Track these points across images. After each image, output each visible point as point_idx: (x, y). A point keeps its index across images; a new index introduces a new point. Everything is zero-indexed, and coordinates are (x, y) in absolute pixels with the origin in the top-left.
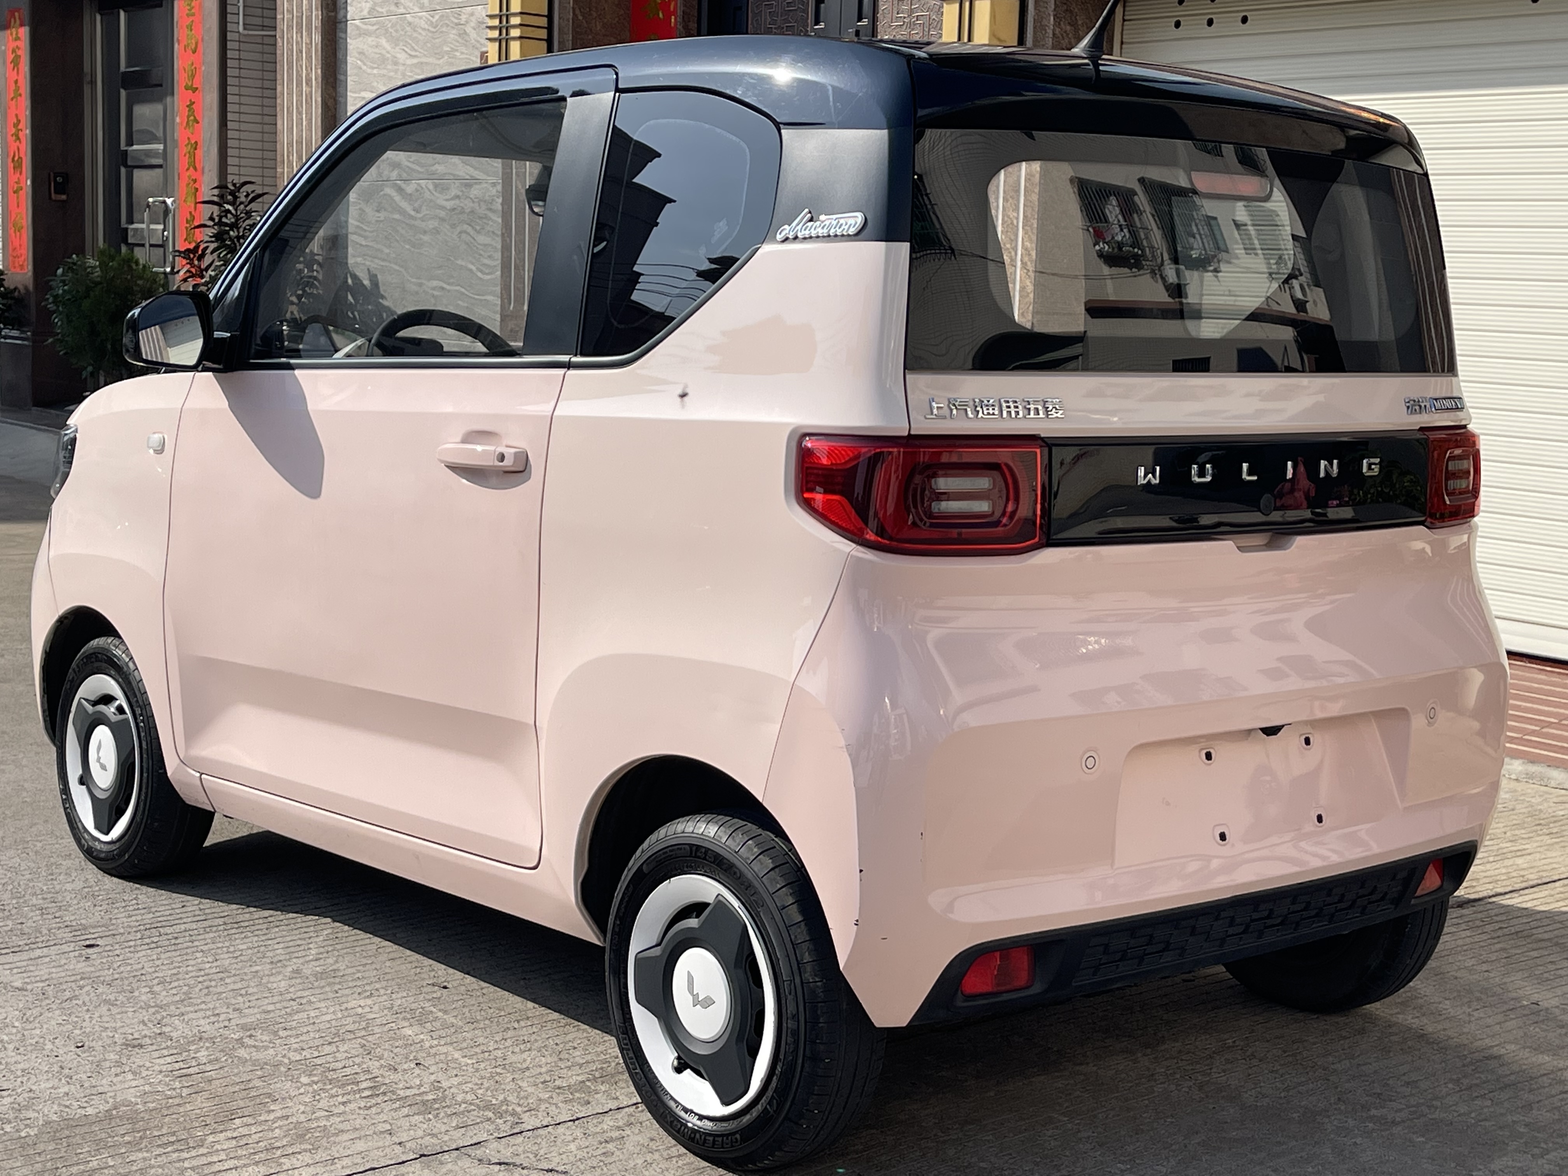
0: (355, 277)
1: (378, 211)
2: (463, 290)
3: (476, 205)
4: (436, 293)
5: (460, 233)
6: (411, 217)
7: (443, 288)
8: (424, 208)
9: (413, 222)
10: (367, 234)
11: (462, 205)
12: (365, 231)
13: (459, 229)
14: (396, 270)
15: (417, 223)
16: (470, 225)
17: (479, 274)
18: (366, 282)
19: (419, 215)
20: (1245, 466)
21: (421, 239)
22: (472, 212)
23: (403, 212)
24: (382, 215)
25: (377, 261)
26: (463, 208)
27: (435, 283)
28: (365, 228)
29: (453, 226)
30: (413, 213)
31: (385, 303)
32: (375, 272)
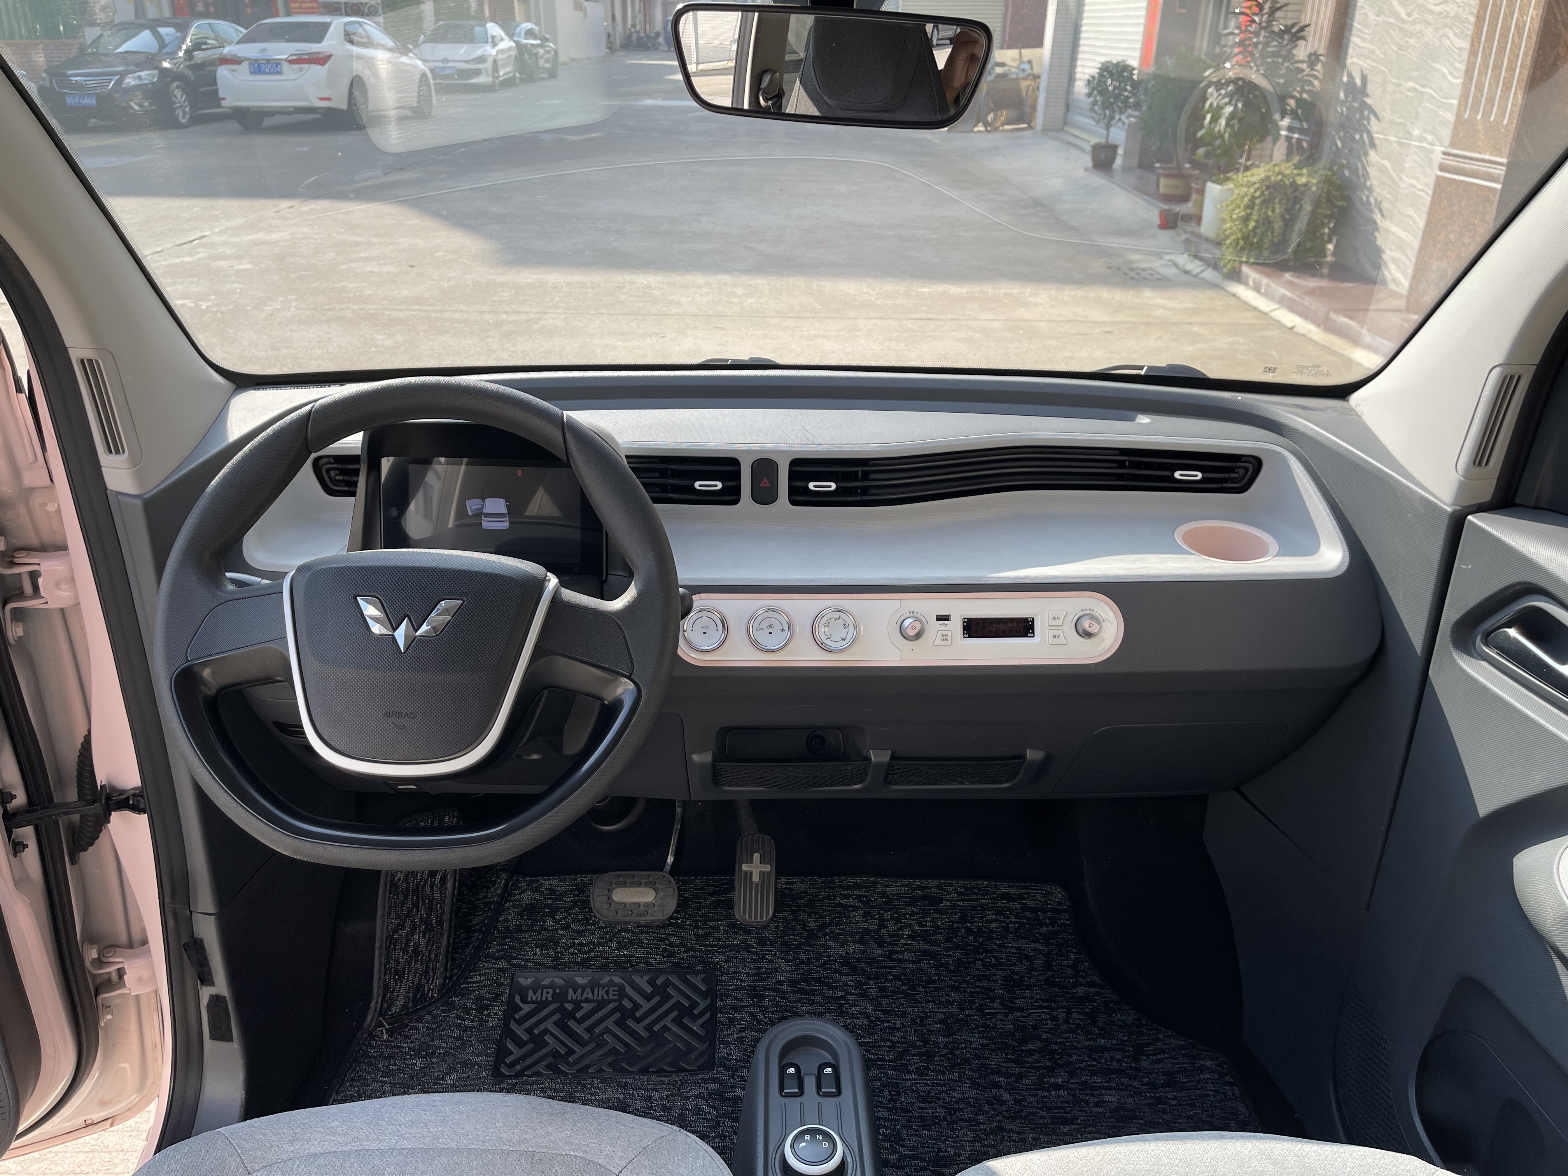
0: (1350, 76)
1: (1378, 16)
2: (1432, 93)
3: (1461, 10)
4: (1410, 94)
5: (1441, 36)
6: (1404, 21)
7: (1416, 89)
8: (1415, 12)
9: (1404, 25)
10: (1367, 36)
11: (1448, 9)
12: (1365, 33)
13: (1441, 32)
14: (1382, 71)
15: (1408, 27)
16: (1451, 28)
17: (1450, 78)
18: (1358, 81)
19: (1410, 19)
21: (1408, 41)
22: (1457, 16)
23: (1397, 16)
24: (1381, 19)
25: (1369, 62)
26: (1448, 12)
27: (1411, 84)
28: (1365, 30)
29: (1437, 30)
30: (1405, 17)
31: (1369, 101)
32: (1366, 72)
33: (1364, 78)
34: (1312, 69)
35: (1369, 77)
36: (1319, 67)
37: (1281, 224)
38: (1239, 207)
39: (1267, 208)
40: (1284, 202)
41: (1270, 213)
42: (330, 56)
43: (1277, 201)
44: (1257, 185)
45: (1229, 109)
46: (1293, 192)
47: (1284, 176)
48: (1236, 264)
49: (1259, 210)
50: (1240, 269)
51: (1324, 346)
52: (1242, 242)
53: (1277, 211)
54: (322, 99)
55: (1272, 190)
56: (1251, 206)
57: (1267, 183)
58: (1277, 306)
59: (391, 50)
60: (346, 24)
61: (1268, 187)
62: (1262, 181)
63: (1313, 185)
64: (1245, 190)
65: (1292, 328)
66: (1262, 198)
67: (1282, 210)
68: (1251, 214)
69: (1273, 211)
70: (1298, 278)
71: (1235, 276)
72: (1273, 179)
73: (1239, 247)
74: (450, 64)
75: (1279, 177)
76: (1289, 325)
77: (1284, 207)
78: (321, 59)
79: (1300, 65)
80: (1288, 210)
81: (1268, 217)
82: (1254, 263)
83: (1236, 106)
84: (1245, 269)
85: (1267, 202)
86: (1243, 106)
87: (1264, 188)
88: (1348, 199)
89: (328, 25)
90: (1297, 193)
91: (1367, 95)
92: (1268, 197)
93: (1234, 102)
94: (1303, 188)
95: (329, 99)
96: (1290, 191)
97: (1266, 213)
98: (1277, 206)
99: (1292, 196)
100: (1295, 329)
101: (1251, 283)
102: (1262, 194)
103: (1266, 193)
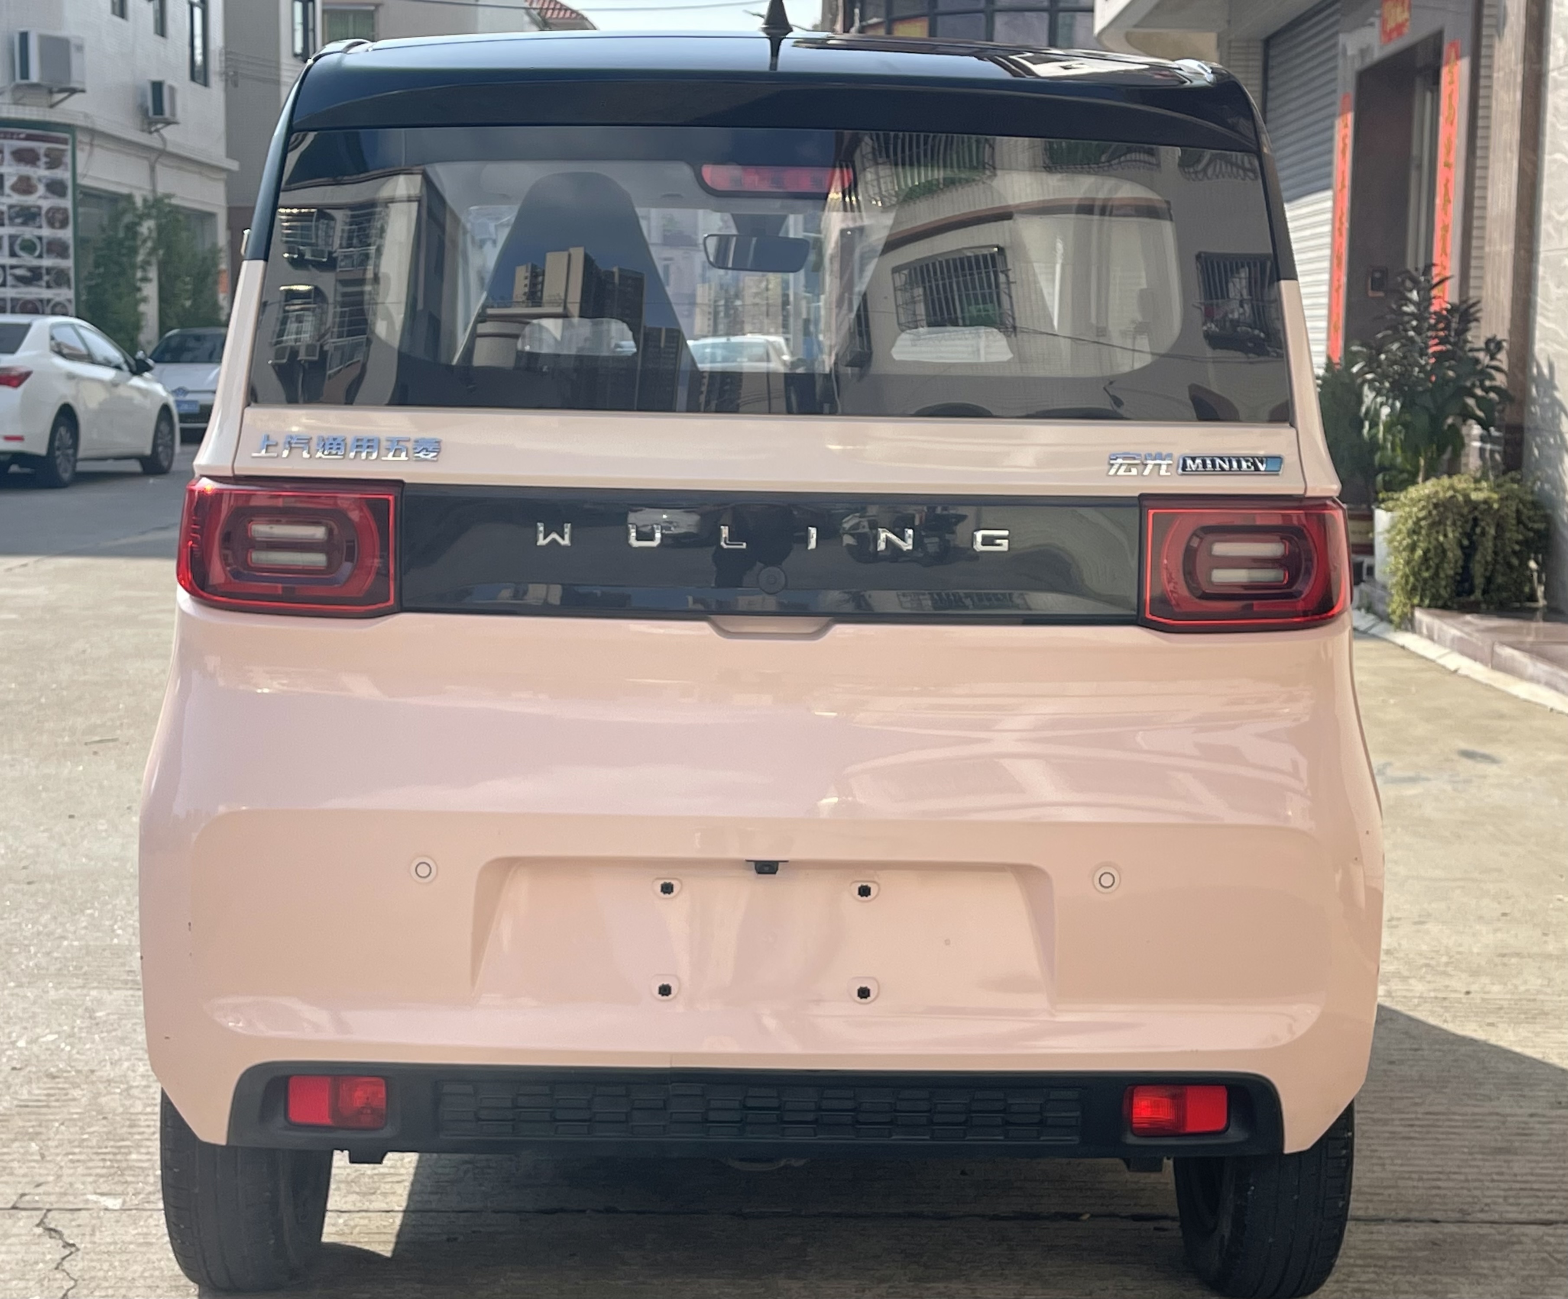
0: (1538, 365)
1: (1559, 287)
10: (1551, 315)
18: (1546, 371)
20: (725, 531)
25: (1555, 346)
32: (1553, 359)
33: (1551, 367)
34: (1493, 358)
35: (1556, 365)
36: (1502, 356)
37: (1459, 553)
38: (1400, 532)
39: (1438, 532)
40: (1459, 523)
41: (1441, 538)
42: (28, 374)
43: (1449, 522)
44: (1423, 503)
45: (1385, 411)
46: (1470, 512)
47: (1455, 491)
48: (1407, 609)
49: (1428, 535)
50: (1412, 614)
51: (1486, 685)
52: (1412, 579)
53: (1450, 535)
54: (8, 438)
55: (1442, 509)
56: (1415, 531)
57: (1435, 500)
58: (1447, 651)
59: (118, 367)
60: (53, 326)
61: (1436, 506)
62: (1429, 497)
63: (1495, 501)
64: (1407, 509)
65: (1455, 671)
66: (1430, 521)
67: (1457, 535)
68: (1419, 540)
69: (1445, 536)
70: (1482, 618)
71: (1407, 624)
72: (1441, 495)
73: (1409, 587)
74: (189, 397)
75: (1450, 493)
76: (1453, 668)
77: (1460, 530)
78: (15, 378)
79: (1476, 354)
80: (1469, 535)
81: (1441, 544)
82: (1429, 607)
83: (1392, 407)
84: (1419, 614)
85: (1437, 525)
86: (1402, 407)
87: (1431, 507)
88: (1548, 519)
89: (28, 327)
90: (1477, 513)
91: (1555, 388)
92: (1437, 519)
93: (1390, 401)
94: (1483, 507)
95: (19, 439)
96: (1465, 511)
97: (1437, 540)
98: (1449, 530)
99: (1471, 517)
100: (1460, 672)
101: (1425, 631)
102: (1430, 513)
103: (1434, 512)
